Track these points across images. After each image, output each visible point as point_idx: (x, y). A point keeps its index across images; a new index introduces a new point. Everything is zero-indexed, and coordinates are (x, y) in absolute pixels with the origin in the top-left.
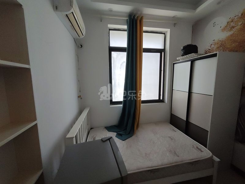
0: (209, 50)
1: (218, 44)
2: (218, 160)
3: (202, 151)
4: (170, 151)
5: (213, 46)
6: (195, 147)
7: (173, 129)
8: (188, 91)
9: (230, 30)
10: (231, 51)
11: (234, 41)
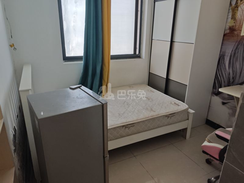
2: (193, 111)
3: (178, 106)
4: (147, 109)
6: (173, 103)
7: (151, 91)
8: (170, 40)
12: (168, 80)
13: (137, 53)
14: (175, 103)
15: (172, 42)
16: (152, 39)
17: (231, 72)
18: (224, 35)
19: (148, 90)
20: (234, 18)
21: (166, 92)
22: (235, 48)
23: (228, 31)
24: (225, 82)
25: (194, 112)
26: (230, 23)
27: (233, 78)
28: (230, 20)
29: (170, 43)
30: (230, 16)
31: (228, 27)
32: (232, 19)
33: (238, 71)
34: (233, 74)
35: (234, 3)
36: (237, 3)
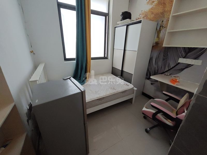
1: (144, 14)
3: (128, 86)
4: (111, 88)
5: (141, 16)
8: (123, 49)
9: (152, 4)
10: (150, 20)
11: (152, 13)
12: (122, 71)
14: (126, 84)
16: (114, 49)
17: (156, 67)
18: (153, 47)
22: (159, 53)
23: (155, 44)
24: (152, 72)
25: (137, 89)
26: (156, 40)
27: (157, 70)
31: (155, 42)
32: (157, 37)
33: (160, 66)
35: (158, 29)
36: (160, 28)
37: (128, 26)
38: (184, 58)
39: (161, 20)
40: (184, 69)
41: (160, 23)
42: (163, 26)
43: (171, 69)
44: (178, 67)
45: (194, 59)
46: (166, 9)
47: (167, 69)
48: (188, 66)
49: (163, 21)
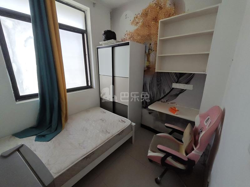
0: (124, 39)
1: (129, 35)
2: (135, 124)
3: (125, 122)
4: (103, 132)
5: (126, 36)
6: (120, 120)
7: (103, 112)
8: (112, 75)
9: (136, 25)
10: (137, 42)
11: (139, 35)
12: (114, 102)
13: (89, 85)
14: (122, 121)
15: (113, 77)
16: (99, 75)
17: (151, 93)
18: (145, 71)
19: (101, 112)
20: (148, 60)
21: (114, 111)
22: (152, 79)
23: (146, 69)
26: (147, 64)
27: (153, 97)
28: (146, 61)
29: (112, 77)
30: (146, 59)
31: (146, 66)
32: (147, 61)
33: (155, 93)
34: (153, 95)
35: (147, 51)
36: (149, 51)
37: (113, 48)
38: (177, 83)
39: (148, 43)
40: (179, 94)
41: (148, 45)
42: (151, 49)
43: (167, 95)
44: (173, 93)
45: (186, 84)
46: (152, 32)
47: (162, 95)
48: (182, 91)
49: (150, 44)
